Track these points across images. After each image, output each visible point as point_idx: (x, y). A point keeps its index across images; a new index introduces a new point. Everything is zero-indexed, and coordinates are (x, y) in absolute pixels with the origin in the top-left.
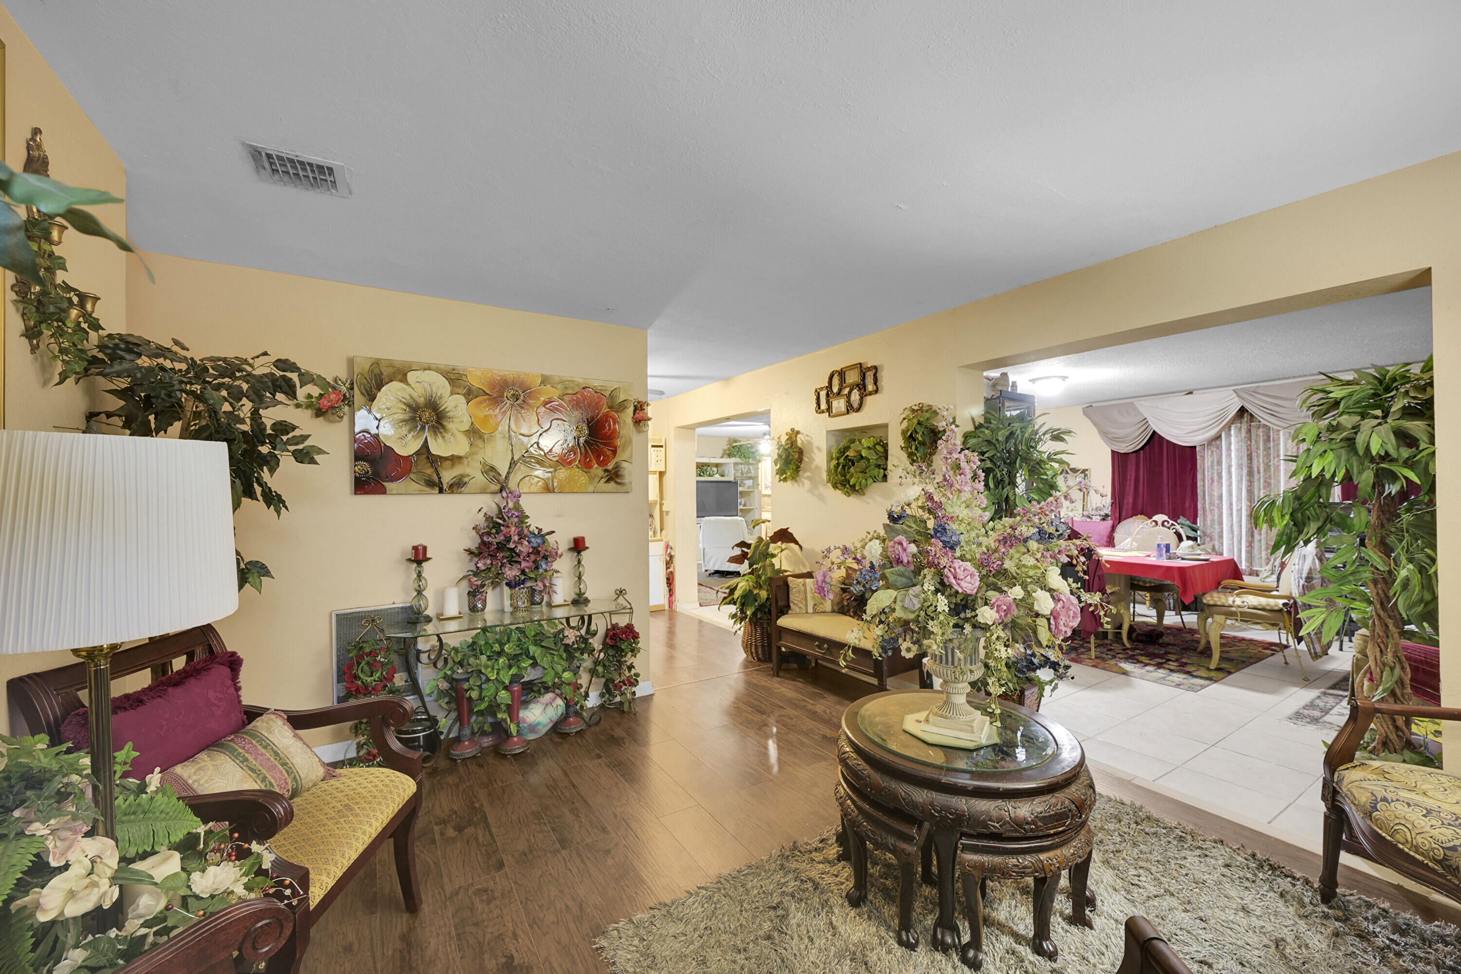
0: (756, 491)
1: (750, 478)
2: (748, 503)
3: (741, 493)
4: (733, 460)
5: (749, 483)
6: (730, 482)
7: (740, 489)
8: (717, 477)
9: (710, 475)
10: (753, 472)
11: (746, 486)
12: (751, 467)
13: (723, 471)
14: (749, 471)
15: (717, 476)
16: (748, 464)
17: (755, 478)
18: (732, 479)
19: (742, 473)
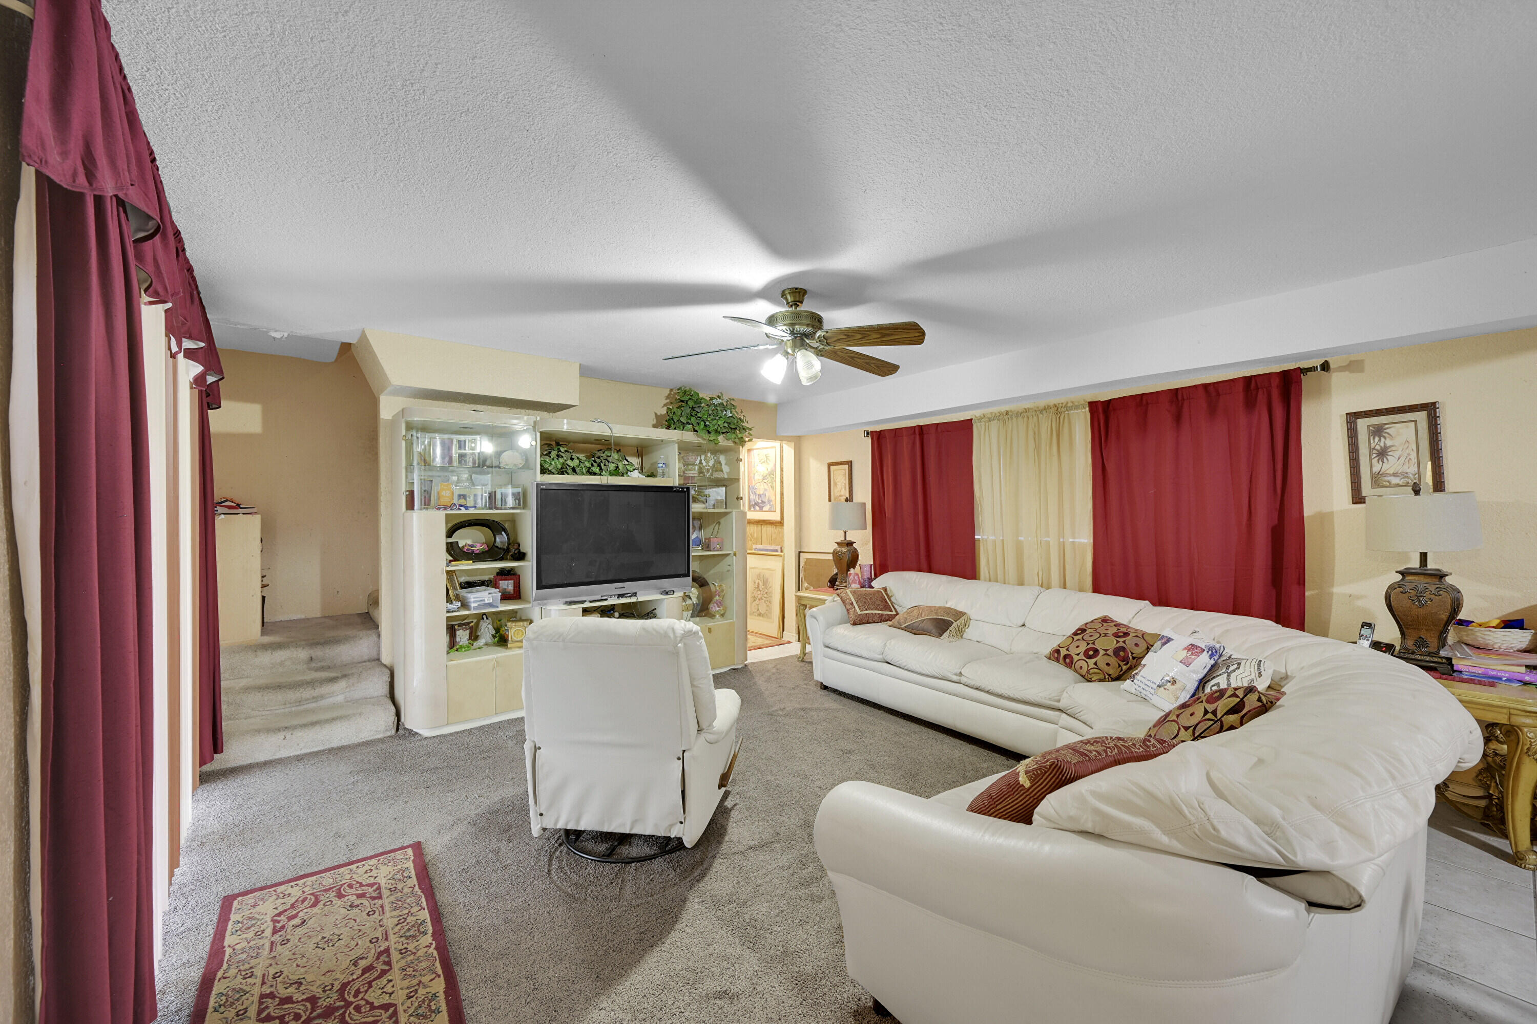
0: (734, 513)
1: (718, 483)
2: (714, 541)
3: (701, 517)
4: (674, 435)
5: (717, 493)
6: (669, 489)
7: (695, 508)
8: (635, 478)
9: (616, 472)
10: (726, 469)
11: (711, 501)
12: (722, 459)
13: (654, 465)
14: (717, 467)
15: (636, 474)
16: (717, 451)
17: (730, 483)
18: (674, 481)
19: (701, 471)
